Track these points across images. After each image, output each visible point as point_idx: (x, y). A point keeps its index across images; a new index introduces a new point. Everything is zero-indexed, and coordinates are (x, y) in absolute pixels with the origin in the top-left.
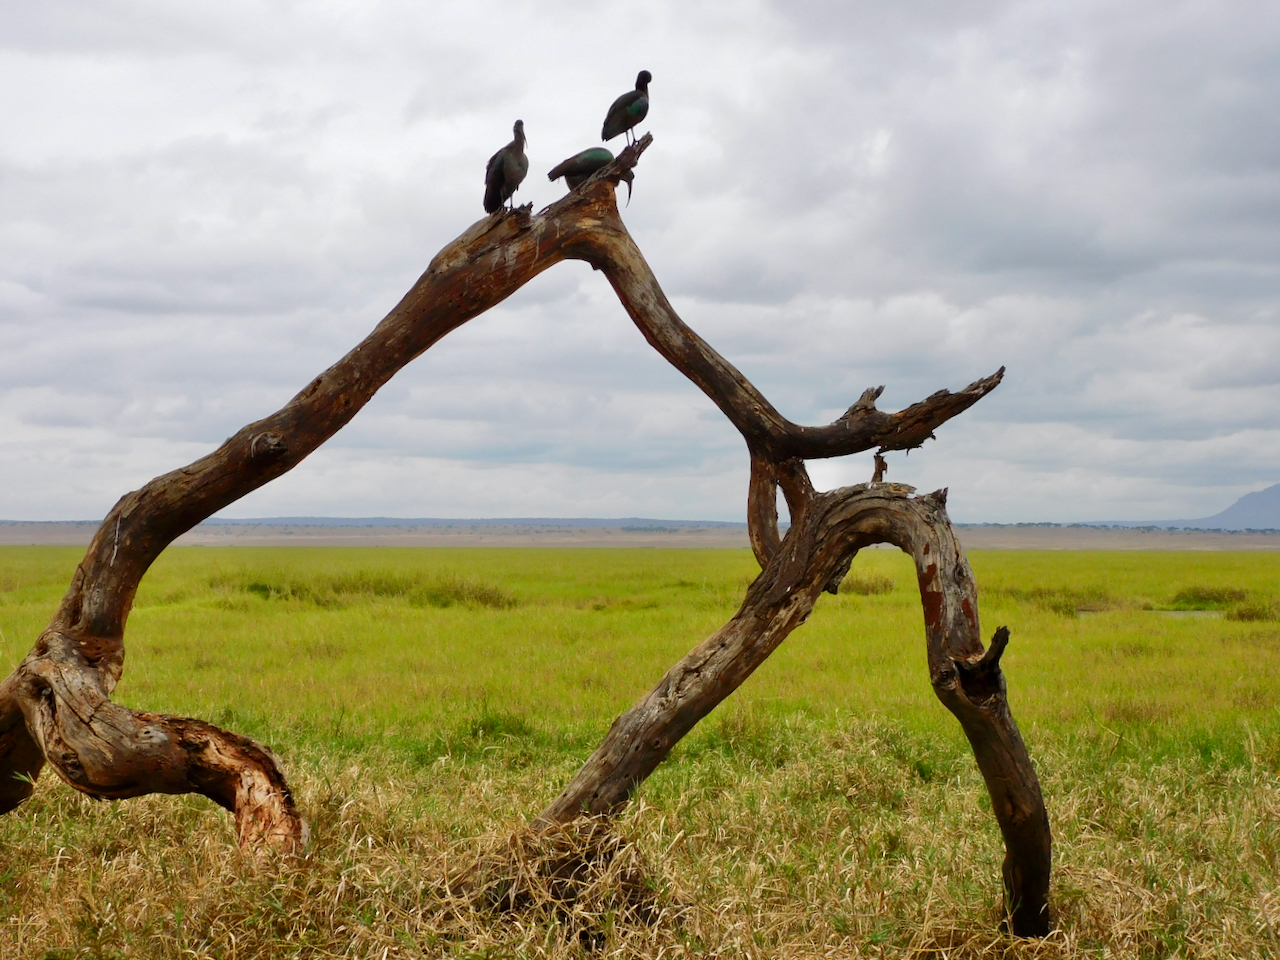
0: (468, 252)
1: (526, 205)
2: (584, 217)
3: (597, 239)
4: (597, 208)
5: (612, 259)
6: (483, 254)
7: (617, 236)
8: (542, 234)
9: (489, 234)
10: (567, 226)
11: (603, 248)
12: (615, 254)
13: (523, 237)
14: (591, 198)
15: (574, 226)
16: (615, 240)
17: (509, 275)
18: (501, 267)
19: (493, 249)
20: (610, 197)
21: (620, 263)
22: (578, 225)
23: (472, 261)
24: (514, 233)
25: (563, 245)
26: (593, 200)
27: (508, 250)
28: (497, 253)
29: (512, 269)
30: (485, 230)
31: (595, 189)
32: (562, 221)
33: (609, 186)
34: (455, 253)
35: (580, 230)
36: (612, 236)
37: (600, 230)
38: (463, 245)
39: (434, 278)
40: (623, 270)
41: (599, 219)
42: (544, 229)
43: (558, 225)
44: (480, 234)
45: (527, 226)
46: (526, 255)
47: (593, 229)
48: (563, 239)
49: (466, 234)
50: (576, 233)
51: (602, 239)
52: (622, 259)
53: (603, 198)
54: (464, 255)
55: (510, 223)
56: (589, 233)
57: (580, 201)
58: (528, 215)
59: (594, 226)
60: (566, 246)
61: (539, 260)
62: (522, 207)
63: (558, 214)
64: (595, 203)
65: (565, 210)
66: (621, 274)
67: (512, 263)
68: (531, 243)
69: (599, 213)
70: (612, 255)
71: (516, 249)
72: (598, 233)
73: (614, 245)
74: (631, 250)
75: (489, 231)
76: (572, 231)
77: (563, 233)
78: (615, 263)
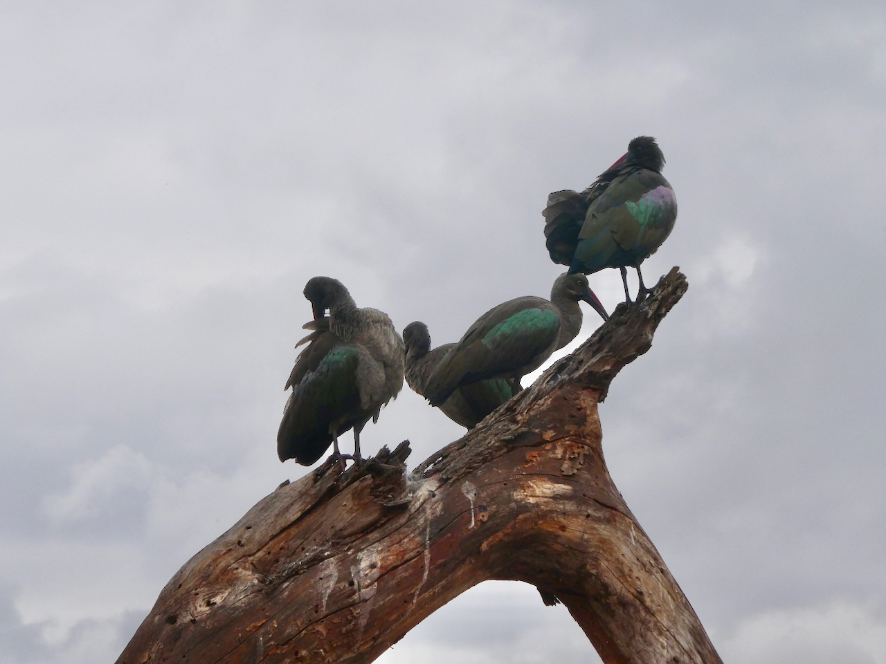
0: (255, 568)
1: (392, 448)
2: (531, 475)
3: (563, 528)
4: (559, 452)
5: (598, 576)
6: (295, 573)
7: (609, 521)
8: (436, 521)
9: (304, 524)
10: (493, 499)
11: (578, 549)
12: (604, 564)
13: (391, 527)
14: (546, 429)
15: (510, 499)
16: (604, 530)
17: (363, 622)
18: (344, 602)
19: (317, 559)
20: (589, 428)
21: (617, 586)
22: (518, 495)
23: (268, 590)
24: (367, 520)
25: (484, 546)
26: (549, 435)
27: (356, 562)
28: (331, 568)
29: (369, 606)
30: (293, 515)
31: (553, 408)
32: (481, 487)
33: (585, 399)
34: (225, 571)
35: (523, 508)
36: (598, 520)
37: (570, 506)
38: (242, 551)
39: (177, 635)
40: (623, 604)
41: (565, 479)
42: (439, 508)
43: (471, 496)
44: (282, 523)
45: (399, 501)
46: (402, 573)
47: (553, 505)
48: (485, 530)
49: (247, 524)
50: (514, 514)
51: (575, 529)
52: (623, 575)
53: (572, 428)
54: (249, 578)
55: (357, 495)
56: (544, 515)
57: (519, 437)
58: (400, 472)
59: (556, 497)
60: (491, 546)
61: (430, 585)
62: (385, 453)
63: (469, 472)
64: (554, 441)
65: (485, 460)
66: (620, 611)
67: (367, 592)
68: (410, 543)
69: (566, 465)
70: (597, 566)
71: (376, 558)
72: (564, 513)
73: (603, 541)
74: (641, 552)
75: (305, 514)
76: (504, 510)
77: (484, 516)
78: (605, 586)
